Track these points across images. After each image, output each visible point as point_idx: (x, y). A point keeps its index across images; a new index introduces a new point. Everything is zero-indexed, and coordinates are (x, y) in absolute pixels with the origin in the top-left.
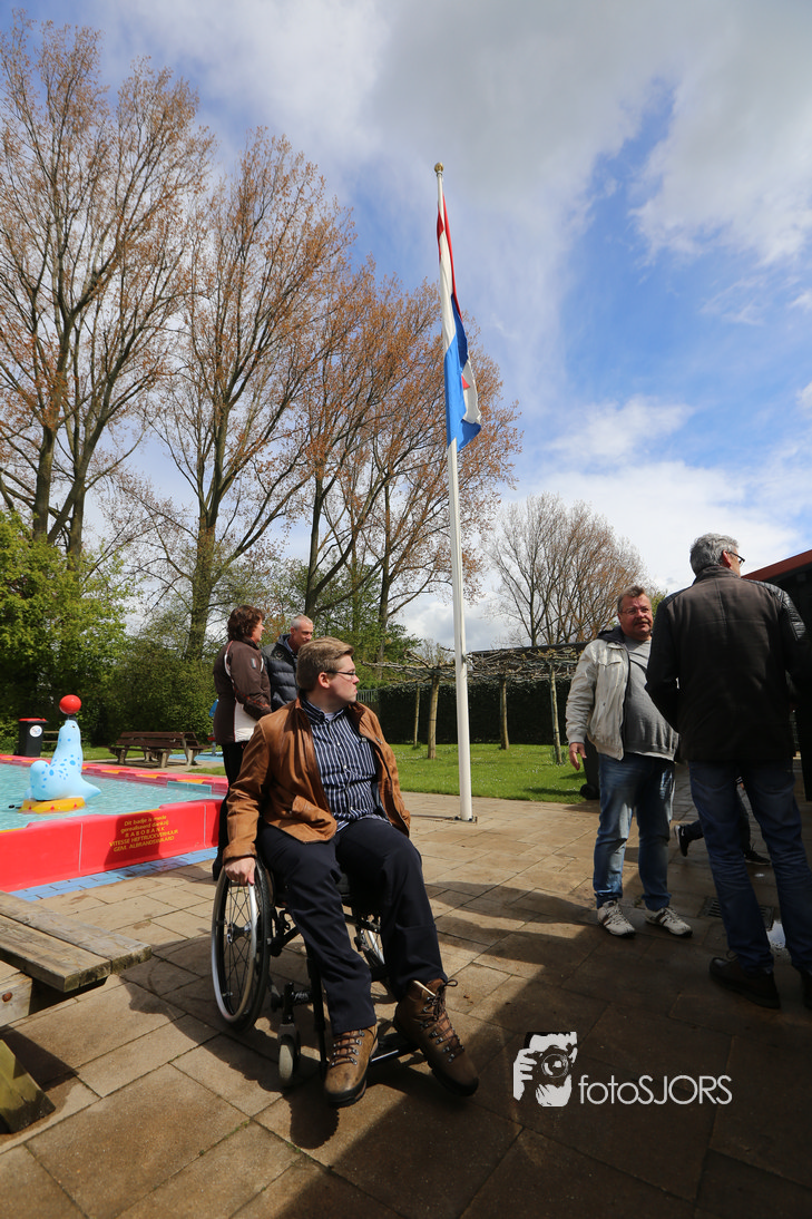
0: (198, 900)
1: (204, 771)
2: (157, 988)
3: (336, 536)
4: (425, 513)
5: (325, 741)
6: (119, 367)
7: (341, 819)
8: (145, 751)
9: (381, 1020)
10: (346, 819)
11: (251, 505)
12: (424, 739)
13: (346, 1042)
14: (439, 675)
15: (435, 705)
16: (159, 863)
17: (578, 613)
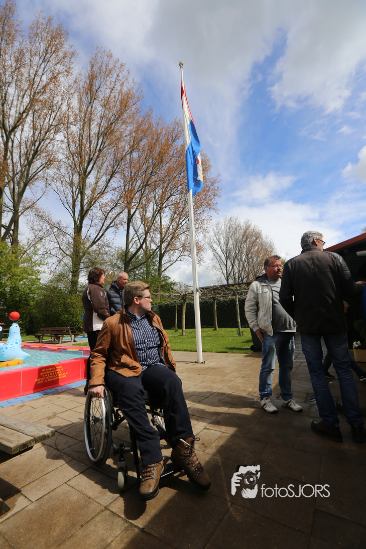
0: (77, 405)
1: (79, 344)
2: (59, 447)
3: (138, 236)
4: (178, 225)
5: (137, 329)
6: (33, 158)
7: (144, 365)
8: (51, 336)
9: (165, 457)
10: (146, 365)
11: (98, 222)
12: (180, 327)
13: (149, 469)
14: (186, 298)
15: (184, 311)
16: (59, 388)
17: (247, 269)
